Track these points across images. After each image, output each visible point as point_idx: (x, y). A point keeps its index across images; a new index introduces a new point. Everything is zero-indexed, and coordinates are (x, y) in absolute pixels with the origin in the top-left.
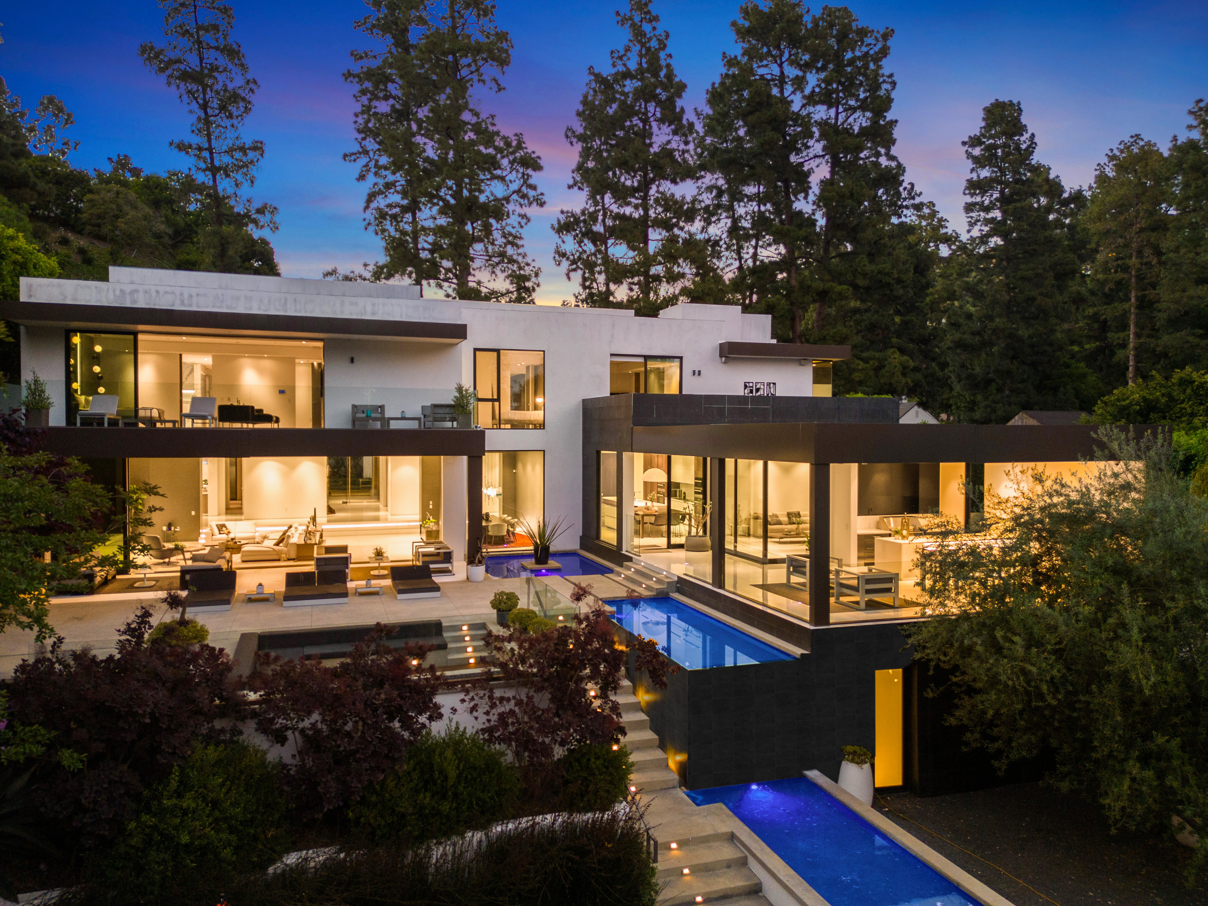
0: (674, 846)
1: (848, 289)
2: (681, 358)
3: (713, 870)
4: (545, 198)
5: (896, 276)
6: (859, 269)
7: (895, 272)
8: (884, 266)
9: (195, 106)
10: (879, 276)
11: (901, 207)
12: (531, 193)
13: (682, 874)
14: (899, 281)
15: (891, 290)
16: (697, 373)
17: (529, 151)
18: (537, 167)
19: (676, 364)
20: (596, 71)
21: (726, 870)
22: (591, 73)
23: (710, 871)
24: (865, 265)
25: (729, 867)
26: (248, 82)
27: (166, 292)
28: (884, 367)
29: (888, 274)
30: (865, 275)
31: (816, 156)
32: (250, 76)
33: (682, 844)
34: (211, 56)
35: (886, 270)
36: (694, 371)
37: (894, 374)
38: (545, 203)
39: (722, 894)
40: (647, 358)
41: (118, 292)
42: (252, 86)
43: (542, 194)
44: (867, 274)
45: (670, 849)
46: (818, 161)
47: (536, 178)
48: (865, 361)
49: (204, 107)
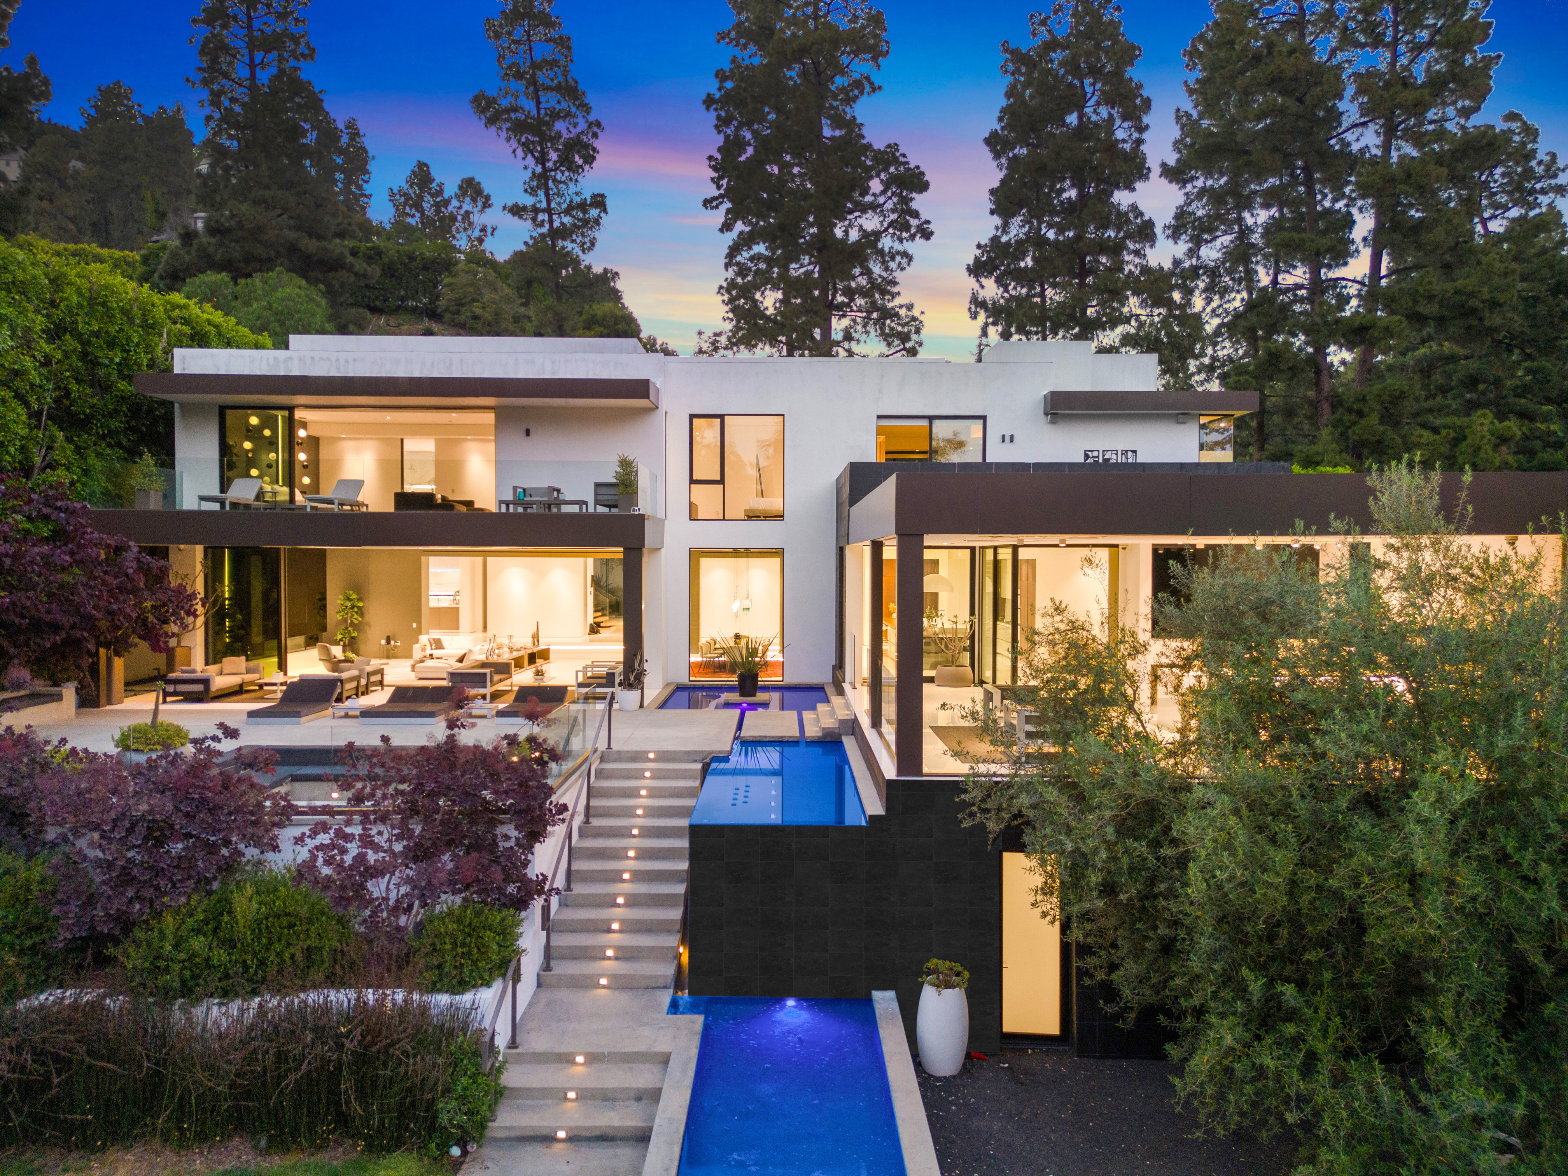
0: (580, 1059)
1: (1400, 321)
2: (984, 418)
3: (614, 1100)
4: (932, 227)
5: (1486, 296)
6: (1421, 291)
7: (1485, 289)
8: (1467, 281)
9: (530, 161)
10: (1457, 298)
11: (1532, 192)
12: (914, 222)
13: (566, 1099)
14: (1494, 304)
15: (1481, 319)
16: (1007, 439)
17: (912, 166)
18: (923, 187)
19: (978, 425)
20: (1012, 46)
21: (632, 1102)
22: (1006, 51)
23: (608, 1100)
24: (1430, 283)
25: (638, 1099)
26: (590, 125)
27: (321, 359)
28: (1465, 438)
29: (1472, 295)
30: (1431, 298)
31: (1355, 126)
32: (592, 118)
33: (592, 1059)
34: (550, 100)
35: (1470, 289)
36: (1004, 436)
37: (1480, 448)
38: (932, 233)
39: (598, 1133)
40: (931, 418)
41: (271, 361)
42: (595, 129)
43: (928, 222)
44: (1434, 296)
45: (574, 1063)
46: (1358, 131)
47: (919, 202)
48: (1435, 430)
49: (542, 160)
